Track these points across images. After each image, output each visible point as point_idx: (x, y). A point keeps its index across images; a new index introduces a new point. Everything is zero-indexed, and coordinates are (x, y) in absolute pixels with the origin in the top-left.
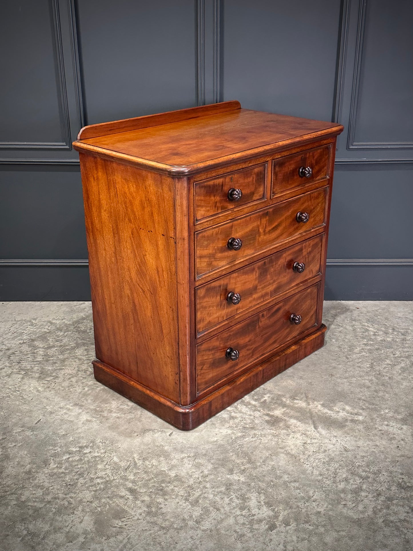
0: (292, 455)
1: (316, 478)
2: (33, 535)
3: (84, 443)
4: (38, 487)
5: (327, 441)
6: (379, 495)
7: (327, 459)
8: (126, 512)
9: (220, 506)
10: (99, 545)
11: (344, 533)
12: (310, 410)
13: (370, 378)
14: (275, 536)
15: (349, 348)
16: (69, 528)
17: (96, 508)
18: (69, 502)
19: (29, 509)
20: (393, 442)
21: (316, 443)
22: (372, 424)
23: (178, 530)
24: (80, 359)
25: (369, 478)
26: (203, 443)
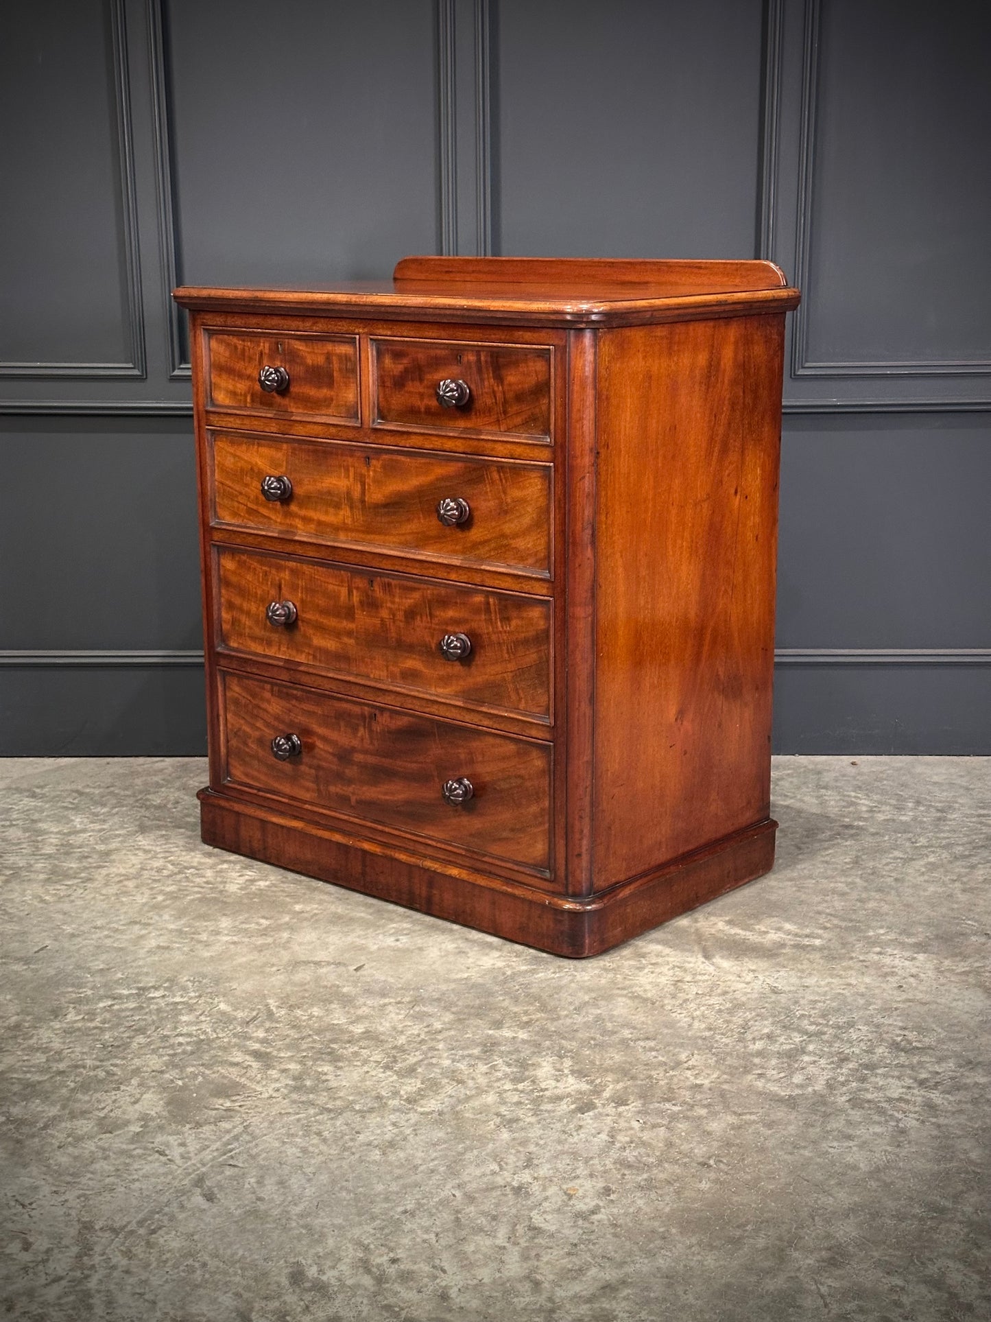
0: (646, 1000)
1: (699, 1034)
2: (20, 1123)
3: (148, 982)
4: (33, 1050)
5: (732, 978)
6: (845, 1059)
7: (729, 1005)
8: (244, 1086)
9: (465, 1078)
10: (175, 1137)
11: (753, 1117)
12: (697, 930)
13: (850, 880)
14: (591, 1122)
15: (805, 833)
16: (106, 1111)
17: (172, 1081)
18: (107, 1072)
19: (13, 1084)
20: (889, 978)
21: (704, 981)
22: (843, 951)
23: (363, 1113)
24: (146, 851)
25: (825, 1033)
26: (434, 981)
